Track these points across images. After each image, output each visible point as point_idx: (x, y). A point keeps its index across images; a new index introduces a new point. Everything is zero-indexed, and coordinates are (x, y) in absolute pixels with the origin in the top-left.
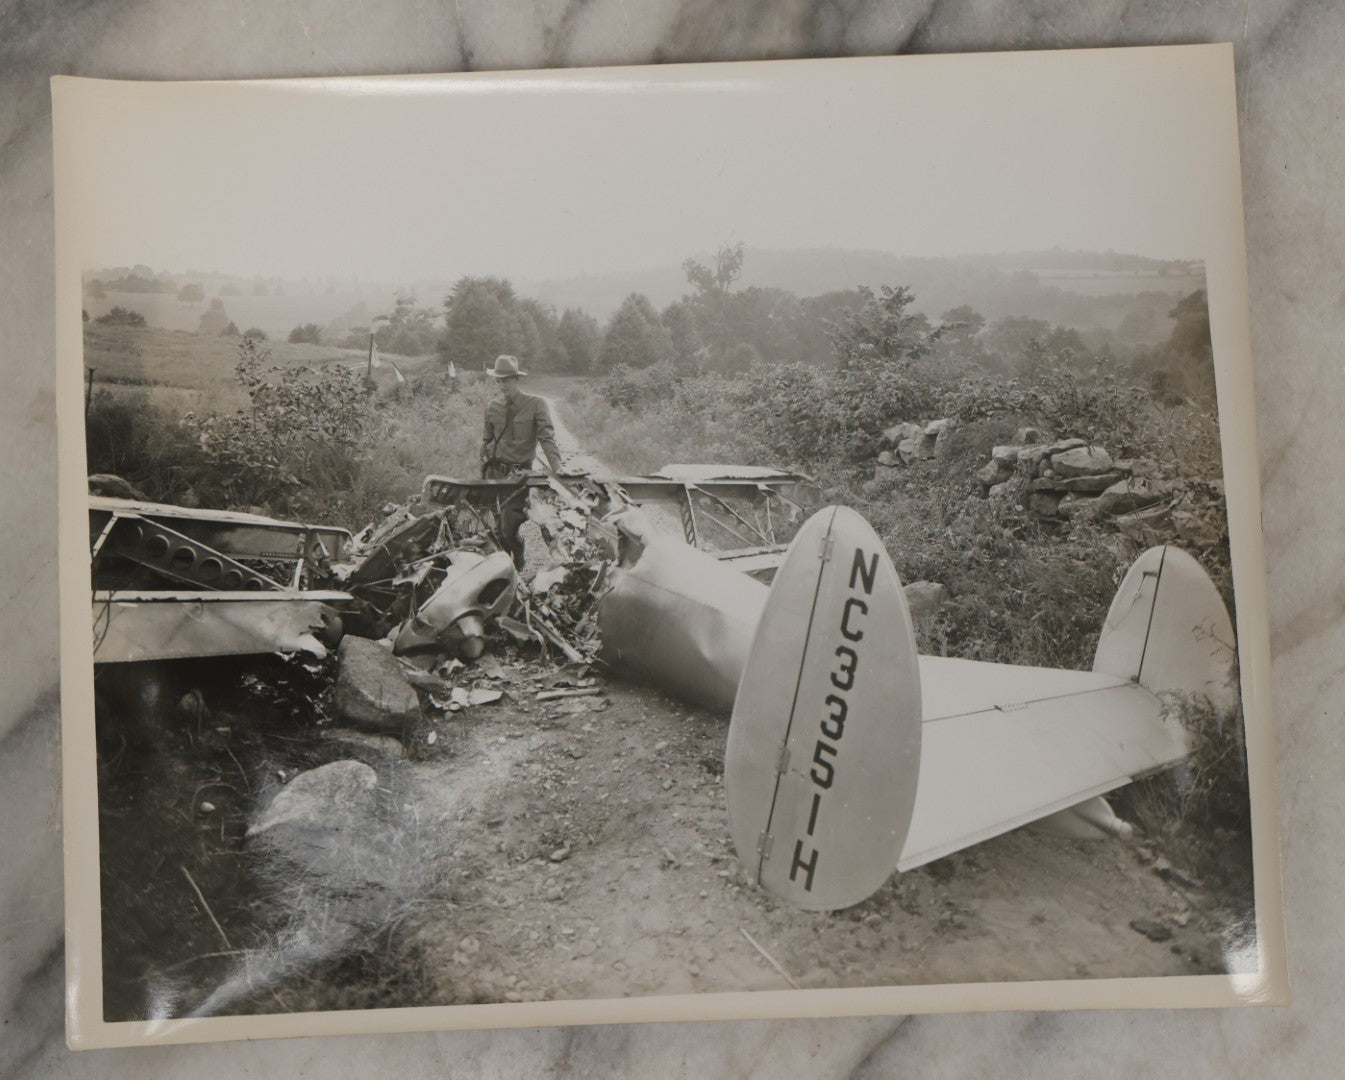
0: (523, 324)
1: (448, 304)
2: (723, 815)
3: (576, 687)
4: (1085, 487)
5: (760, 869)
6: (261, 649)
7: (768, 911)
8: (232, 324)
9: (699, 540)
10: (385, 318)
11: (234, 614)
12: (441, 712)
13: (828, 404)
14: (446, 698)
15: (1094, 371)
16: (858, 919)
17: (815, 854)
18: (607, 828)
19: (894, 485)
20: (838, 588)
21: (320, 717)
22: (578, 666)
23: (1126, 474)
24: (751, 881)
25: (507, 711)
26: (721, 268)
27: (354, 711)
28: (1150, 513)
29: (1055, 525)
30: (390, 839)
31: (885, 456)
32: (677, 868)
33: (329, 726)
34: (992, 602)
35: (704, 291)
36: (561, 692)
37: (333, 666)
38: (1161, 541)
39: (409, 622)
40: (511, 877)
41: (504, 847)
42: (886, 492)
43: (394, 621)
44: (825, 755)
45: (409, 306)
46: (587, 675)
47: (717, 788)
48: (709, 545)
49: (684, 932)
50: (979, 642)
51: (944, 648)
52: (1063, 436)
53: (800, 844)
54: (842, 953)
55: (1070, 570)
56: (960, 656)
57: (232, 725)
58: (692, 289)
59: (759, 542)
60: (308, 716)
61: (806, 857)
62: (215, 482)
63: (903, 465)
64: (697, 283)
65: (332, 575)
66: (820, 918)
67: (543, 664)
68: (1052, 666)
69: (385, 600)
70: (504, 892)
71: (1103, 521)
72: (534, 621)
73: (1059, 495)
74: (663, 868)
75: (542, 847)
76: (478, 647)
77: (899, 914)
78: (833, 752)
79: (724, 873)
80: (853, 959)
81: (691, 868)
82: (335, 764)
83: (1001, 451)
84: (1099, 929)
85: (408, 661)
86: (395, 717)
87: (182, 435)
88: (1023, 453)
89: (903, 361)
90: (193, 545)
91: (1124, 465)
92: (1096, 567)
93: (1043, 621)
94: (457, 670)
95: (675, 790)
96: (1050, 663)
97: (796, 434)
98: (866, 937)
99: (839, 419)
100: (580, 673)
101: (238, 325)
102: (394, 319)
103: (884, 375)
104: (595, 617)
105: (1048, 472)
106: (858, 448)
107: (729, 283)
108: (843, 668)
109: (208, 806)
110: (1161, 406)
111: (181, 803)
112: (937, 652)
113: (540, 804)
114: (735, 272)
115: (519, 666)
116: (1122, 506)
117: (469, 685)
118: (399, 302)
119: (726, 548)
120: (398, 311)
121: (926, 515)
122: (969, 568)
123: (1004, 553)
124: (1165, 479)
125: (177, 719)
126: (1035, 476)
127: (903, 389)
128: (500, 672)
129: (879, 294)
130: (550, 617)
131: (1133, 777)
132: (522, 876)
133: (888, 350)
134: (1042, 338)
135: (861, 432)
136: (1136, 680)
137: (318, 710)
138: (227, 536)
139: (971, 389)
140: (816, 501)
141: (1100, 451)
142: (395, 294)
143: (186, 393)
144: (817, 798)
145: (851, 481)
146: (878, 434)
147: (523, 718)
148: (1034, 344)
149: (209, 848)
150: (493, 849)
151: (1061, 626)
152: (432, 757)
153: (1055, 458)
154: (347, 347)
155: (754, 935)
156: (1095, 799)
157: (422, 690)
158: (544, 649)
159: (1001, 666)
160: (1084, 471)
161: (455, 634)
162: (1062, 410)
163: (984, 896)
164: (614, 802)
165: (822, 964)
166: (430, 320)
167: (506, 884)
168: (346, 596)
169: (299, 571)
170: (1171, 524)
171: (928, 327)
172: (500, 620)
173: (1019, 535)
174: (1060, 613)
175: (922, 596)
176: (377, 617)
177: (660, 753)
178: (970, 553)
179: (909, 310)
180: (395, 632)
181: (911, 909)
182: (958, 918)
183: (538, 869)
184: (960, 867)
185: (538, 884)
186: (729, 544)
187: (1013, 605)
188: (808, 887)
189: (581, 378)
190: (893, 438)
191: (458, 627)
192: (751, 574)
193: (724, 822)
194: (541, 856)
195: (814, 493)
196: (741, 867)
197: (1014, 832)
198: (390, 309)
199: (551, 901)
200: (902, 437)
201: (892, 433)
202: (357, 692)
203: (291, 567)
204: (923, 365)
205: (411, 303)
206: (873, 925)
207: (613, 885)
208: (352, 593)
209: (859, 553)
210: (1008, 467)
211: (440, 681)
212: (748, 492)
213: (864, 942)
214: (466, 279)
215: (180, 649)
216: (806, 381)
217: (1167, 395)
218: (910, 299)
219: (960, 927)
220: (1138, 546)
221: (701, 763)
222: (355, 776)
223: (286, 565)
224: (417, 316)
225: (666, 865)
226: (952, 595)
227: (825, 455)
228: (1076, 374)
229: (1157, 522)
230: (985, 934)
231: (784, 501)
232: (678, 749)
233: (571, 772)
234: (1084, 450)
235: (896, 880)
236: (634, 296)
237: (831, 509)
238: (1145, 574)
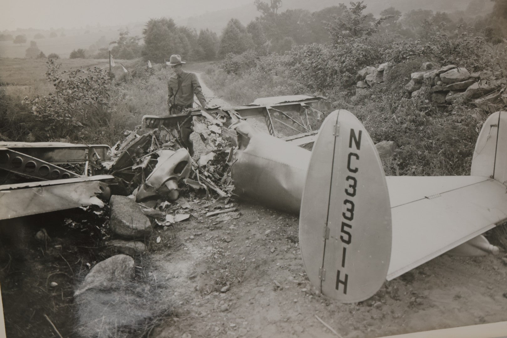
0: (181, 39)
1: (144, 33)
2: (301, 262)
3: (225, 208)
4: (458, 88)
5: (321, 286)
6: (73, 206)
7: (327, 305)
8: (42, 53)
9: (276, 133)
10: (115, 42)
11: (58, 191)
12: (162, 227)
13: (330, 62)
14: (164, 220)
15: (456, 31)
16: (370, 305)
17: (347, 276)
18: (246, 273)
19: (365, 97)
20: (343, 149)
21: (104, 235)
22: (224, 198)
23: (477, 79)
24: (317, 292)
25: (193, 223)
26: (273, 3)
27: (120, 231)
28: (491, 96)
29: (445, 107)
30: (143, 290)
31: (360, 84)
32: (282, 289)
33: (109, 239)
34: (418, 147)
35: (266, 14)
36: (218, 211)
37: (108, 210)
38: (498, 110)
39: (142, 186)
40: (203, 302)
41: (198, 288)
42: (362, 100)
43: (135, 186)
44: (346, 228)
45: (126, 36)
46: (229, 202)
47: (296, 249)
48: (280, 135)
49: (288, 320)
50: (414, 167)
51: (398, 171)
52: (445, 65)
53: (339, 272)
54: (365, 322)
55: (454, 128)
56: (406, 175)
57: (62, 244)
58: (260, 14)
59: (304, 131)
60: (98, 236)
61: (342, 278)
62: (42, 129)
63: (369, 87)
64: (262, 11)
65: (103, 168)
66: (352, 307)
67: (208, 199)
68: (451, 175)
69: (129, 177)
70: (200, 309)
71: (468, 103)
72: (201, 180)
73: (445, 93)
74: (275, 290)
75: (216, 286)
76: (176, 194)
77: (390, 301)
78: (350, 226)
79: (304, 290)
80: (370, 325)
81: (288, 289)
82: (113, 257)
83: (415, 75)
84: (488, 299)
85: (143, 205)
86: (140, 232)
87: (23, 108)
88: (426, 74)
89: (364, 37)
90: (34, 160)
91: (476, 75)
92: (467, 125)
93: (444, 154)
94: (167, 206)
95: (277, 252)
96: (450, 173)
97: (316, 77)
98: (376, 313)
99: (336, 68)
100: (226, 201)
101: (44, 53)
102: (119, 43)
103: (355, 45)
104: (230, 174)
105: (439, 83)
106: (347, 81)
107: (277, 9)
108: (350, 186)
109: (54, 284)
110: (491, 44)
111: (41, 284)
112: (394, 174)
113: (213, 266)
114: (279, 3)
115: (196, 201)
116: (477, 94)
117: (173, 213)
118: (121, 34)
119: (289, 135)
120: (121, 39)
121: (382, 109)
122: (406, 132)
123: (422, 124)
124: (496, 79)
125: (35, 244)
126: (433, 85)
127: (366, 50)
128: (187, 205)
129: (349, 6)
130: (209, 177)
131: (496, 224)
132: (208, 301)
133: (356, 33)
134: (430, 19)
135: (347, 73)
136: (492, 177)
137: (103, 232)
138: (50, 154)
139: (398, 47)
140: (329, 108)
141: (463, 70)
142: (118, 30)
143: (23, 88)
144: (345, 249)
145: (344, 97)
146: (355, 73)
147: (201, 226)
148: (426, 22)
149: (56, 304)
150: (193, 289)
151: (453, 156)
152: (159, 249)
153: (442, 75)
154: (98, 58)
155: (322, 318)
156: (479, 236)
157: (151, 217)
158: (208, 192)
159: (426, 177)
160: (456, 80)
161: (165, 189)
162: (443, 52)
163: (430, 288)
164: (247, 261)
165: (356, 329)
166: (137, 41)
167: (201, 306)
168: (110, 177)
169: (87, 167)
170: (501, 101)
171: (374, 20)
172: (185, 180)
173: (428, 114)
174: (452, 149)
175: (384, 148)
176: (127, 185)
177: (267, 235)
178: (405, 125)
179: (364, 12)
180: (136, 191)
181: (395, 298)
182: (419, 300)
183: (215, 297)
184: (417, 276)
185: (216, 304)
186: (289, 133)
187: (429, 148)
188: (345, 292)
189: (212, 62)
190: (363, 75)
191: (166, 186)
192: (301, 146)
193: (302, 265)
194: (216, 290)
195: (328, 105)
196: (312, 286)
197: (441, 256)
198: (118, 38)
199: (223, 311)
200: (367, 74)
201: (362, 72)
202: (121, 222)
203: (83, 165)
204: (374, 38)
205: (127, 34)
206: (378, 307)
207: (252, 301)
208: (113, 175)
209: (352, 131)
210: (419, 82)
211: (160, 212)
212: (297, 107)
213: (375, 316)
214: (152, 20)
215: (33, 210)
216: (318, 52)
217: (493, 39)
218: (364, 7)
219: (420, 304)
220: (486, 113)
221: (288, 238)
222: (124, 261)
223: (80, 165)
224: (130, 40)
225: (276, 288)
226: (399, 146)
227: (331, 86)
228: (448, 34)
229: (495, 100)
230: (433, 306)
231: (314, 110)
232: (276, 233)
233: (226, 249)
234: (455, 70)
235: (387, 285)
236: (232, 20)
237: (337, 111)
238: (491, 126)
